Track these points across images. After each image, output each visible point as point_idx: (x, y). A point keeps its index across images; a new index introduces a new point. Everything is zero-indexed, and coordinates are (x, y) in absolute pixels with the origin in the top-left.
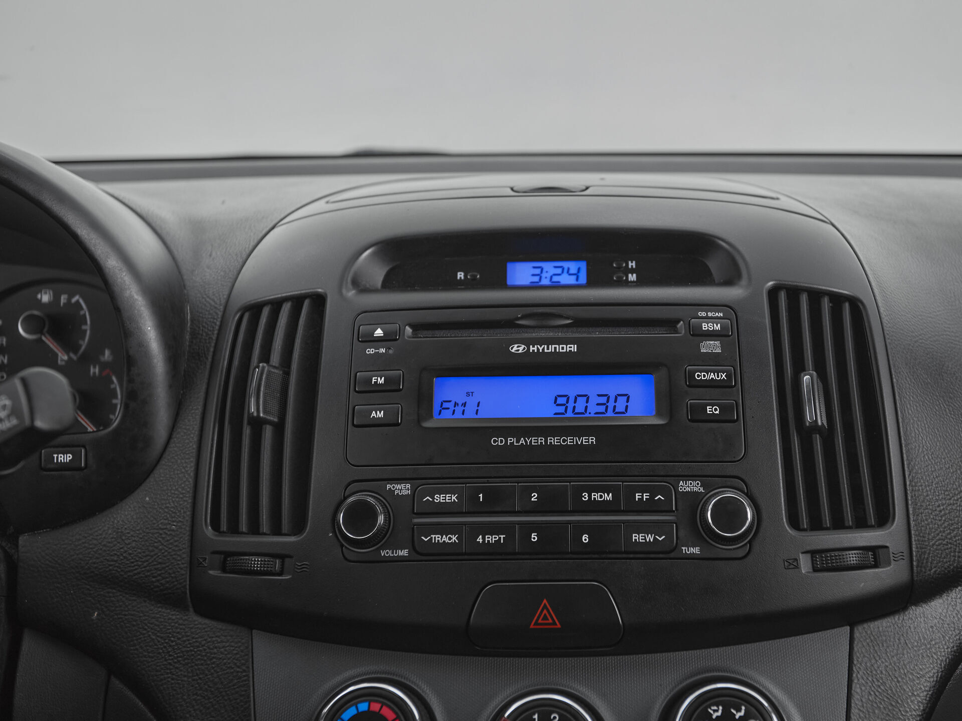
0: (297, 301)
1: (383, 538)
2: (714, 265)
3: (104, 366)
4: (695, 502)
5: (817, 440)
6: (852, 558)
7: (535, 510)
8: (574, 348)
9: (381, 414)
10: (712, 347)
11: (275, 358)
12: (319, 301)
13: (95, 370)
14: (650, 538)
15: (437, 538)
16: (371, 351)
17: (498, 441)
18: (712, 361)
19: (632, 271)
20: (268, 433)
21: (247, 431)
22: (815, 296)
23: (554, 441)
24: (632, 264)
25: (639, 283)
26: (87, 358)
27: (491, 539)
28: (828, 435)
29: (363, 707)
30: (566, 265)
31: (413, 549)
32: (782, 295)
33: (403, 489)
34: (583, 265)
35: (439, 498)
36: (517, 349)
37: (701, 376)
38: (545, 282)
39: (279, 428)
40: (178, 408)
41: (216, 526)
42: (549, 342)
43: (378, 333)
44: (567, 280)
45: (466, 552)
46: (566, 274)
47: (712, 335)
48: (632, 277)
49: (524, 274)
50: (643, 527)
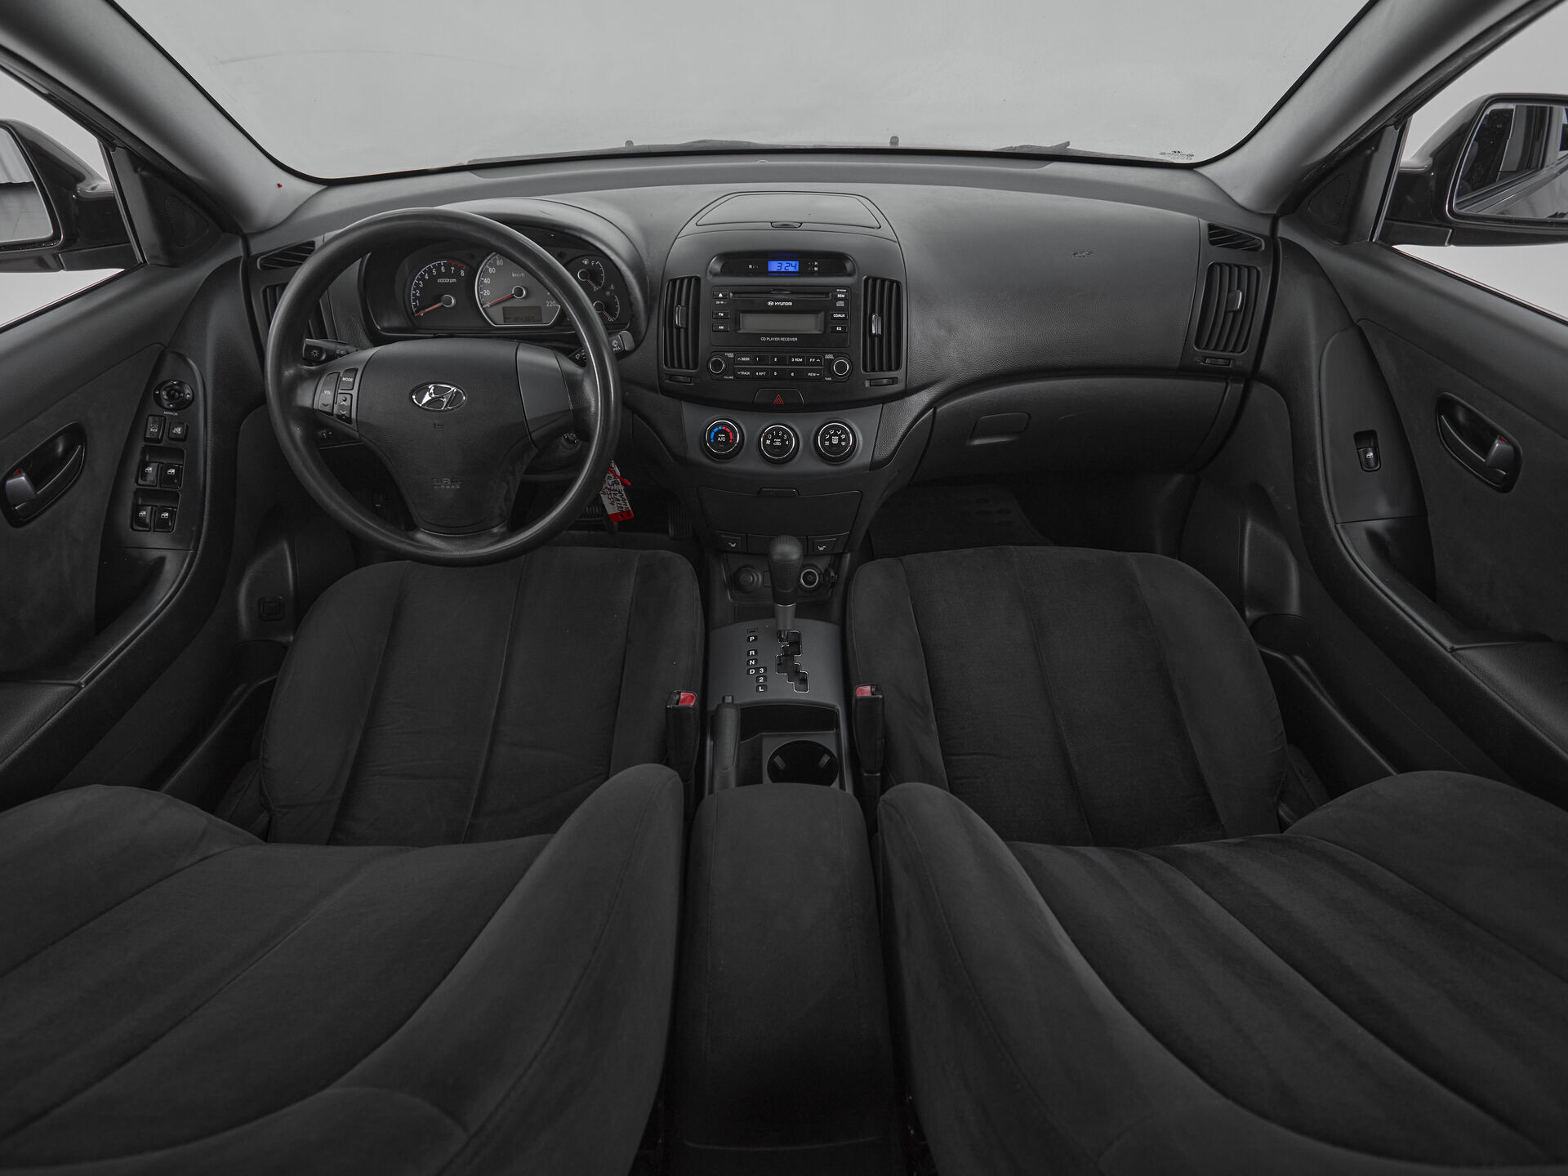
0: (690, 279)
1: (725, 372)
2: (849, 266)
3: (611, 291)
4: (831, 362)
5: (876, 339)
6: (885, 381)
7: (777, 364)
8: (791, 304)
9: (722, 328)
10: (841, 304)
11: (683, 303)
12: (698, 279)
13: (608, 293)
14: (814, 375)
15: (743, 373)
16: (718, 302)
17: (763, 339)
18: (840, 310)
19: (816, 266)
20: (682, 330)
21: (675, 330)
22: (883, 281)
23: (783, 339)
24: (816, 263)
25: (820, 274)
26: (605, 288)
27: (761, 374)
28: (881, 337)
29: (720, 428)
30: (791, 262)
31: (735, 376)
32: (870, 281)
33: (731, 355)
34: (797, 262)
35: (743, 359)
36: (771, 303)
37: (836, 316)
38: (783, 270)
39: (686, 329)
40: (648, 319)
41: (666, 365)
42: (782, 301)
43: (721, 295)
44: (791, 269)
45: (752, 378)
46: (792, 266)
47: (841, 299)
48: (816, 269)
49: (774, 266)
50: (812, 371)
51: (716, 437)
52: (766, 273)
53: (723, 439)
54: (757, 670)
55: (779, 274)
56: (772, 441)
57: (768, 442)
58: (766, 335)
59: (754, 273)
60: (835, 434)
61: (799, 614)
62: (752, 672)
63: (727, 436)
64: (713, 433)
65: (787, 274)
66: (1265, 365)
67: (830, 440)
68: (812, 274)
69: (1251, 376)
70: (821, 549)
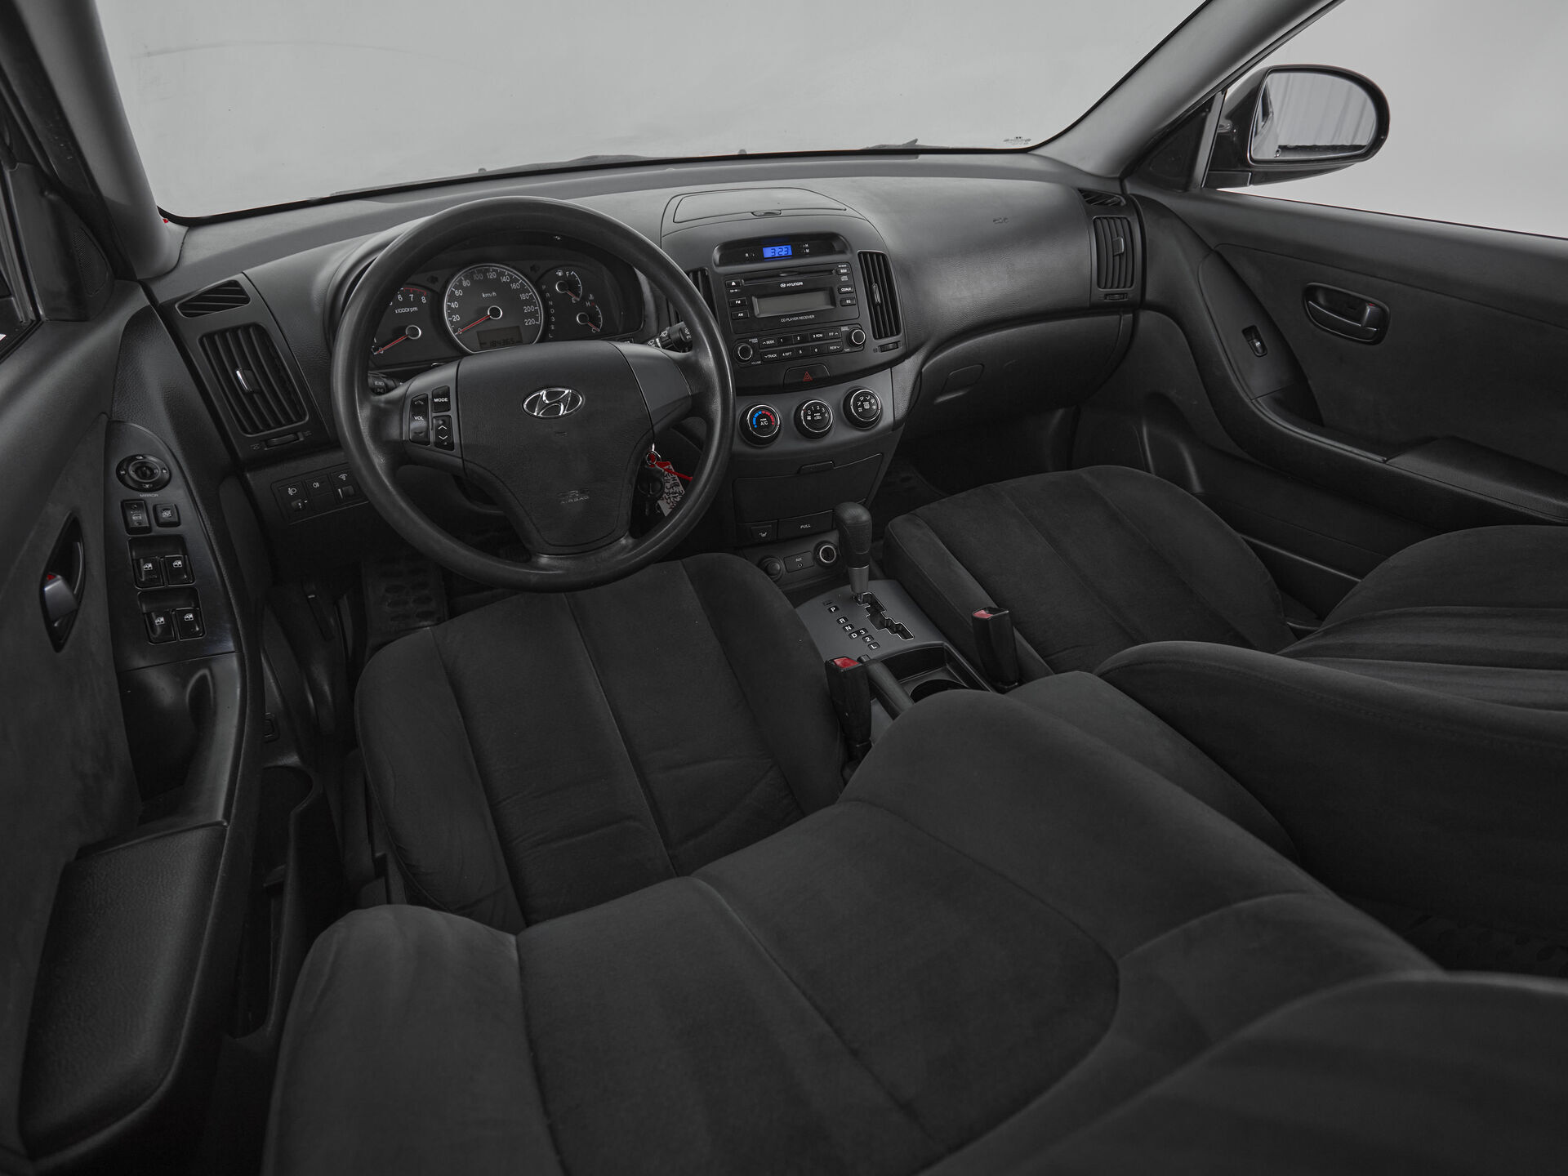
1: (752, 358)
2: (836, 246)
3: (591, 301)
4: (848, 333)
5: (879, 308)
6: (891, 346)
7: (800, 342)
8: (802, 283)
9: (742, 315)
10: (844, 278)
12: (703, 271)
13: (588, 304)
14: (835, 348)
15: (770, 356)
16: (732, 291)
17: (783, 320)
18: (845, 284)
19: (807, 248)
22: (871, 254)
23: (801, 318)
24: (808, 245)
25: (811, 255)
26: (585, 298)
27: (787, 354)
28: (881, 305)
29: (760, 413)
30: (783, 247)
31: (762, 361)
32: (862, 256)
33: (755, 341)
34: (789, 247)
35: (768, 342)
36: (783, 285)
37: (842, 290)
38: (777, 255)
42: (793, 282)
43: (733, 284)
44: (783, 253)
45: (780, 360)
46: (784, 250)
47: (844, 274)
48: (808, 251)
49: (768, 252)
50: (833, 344)
51: (758, 422)
52: (762, 259)
53: (766, 423)
54: (858, 633)
55: (773, 259)
56: (813, 416)
57: (809, 418)
58: (785, 317)
59: (751, 260)
60: (865, 400)
62: (854, 636)
63: (769, 420)
64: (754, 419)
65: (781, 258)
66: (1149, 296)
67: (862, 406)
68: (805, 255)
69: (1140, 305)
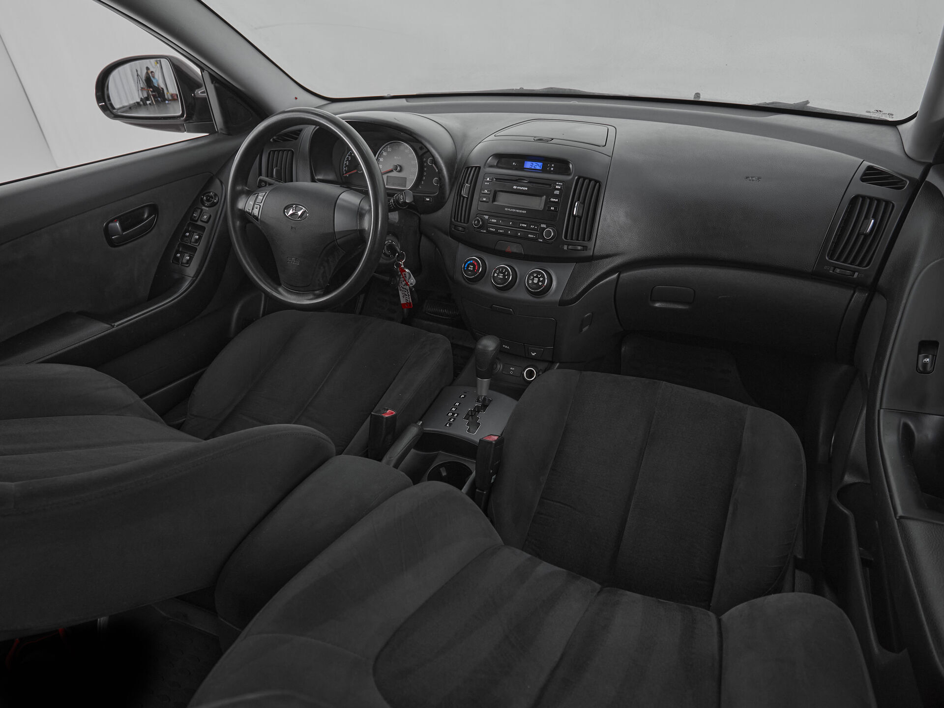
0: (476, 167)
1: (481, 227)
4: (544, 229)
5: (577, 218)
6: (579, 248)
7: (511, 226)
8: (526, 189)
9: (485, 199)
10: (557, 192)
11: (469, 182)
12: (480, 168)
14: (532, 236)
15: (491, 229)
16: (486, 183)
17: (506, 209)
18: (556, 196)
19: (552, 167)
20: (465, 199)
21: (462, 198)
22: (591, 180)
23: (517, 211)
24: (553, 165)
25: (554, 172)
27: (501, 231)
29: (472, 262)
30: (539, 163)
31: (487, 231)
32: (581, 180)
33: (487, 217)
34: (542, 164)
35: (493, 220)
36: (515, 187)
37: (552, 200)
38: (533, 168)
39: (467, 198)
40: (451, 190)
41: (454, 219)
42: (522, 186)
43: (488, 179)
44: (538, 168)
45: (496, 233)
46: (538, 166)
47: (557, 189)
48: (552, 169)
49: (528, 165)
50: (531, 234)
51: (468, 266)
52: (522, 169)
53: (471, 269)
54: (453, 414)
55: (530, 170)
56: (498, 275)
57: (496, 275)
58: (508, 207)
59: (516, 169)
60: (537, 277)
61: (491, 387)
62: (450, 414)
63: (474, 268)
64: (467, 264)
65: (535, 170)
67: (533, 280)
68: (550, 172)
69: (872, 288)
70: (533, 354)
